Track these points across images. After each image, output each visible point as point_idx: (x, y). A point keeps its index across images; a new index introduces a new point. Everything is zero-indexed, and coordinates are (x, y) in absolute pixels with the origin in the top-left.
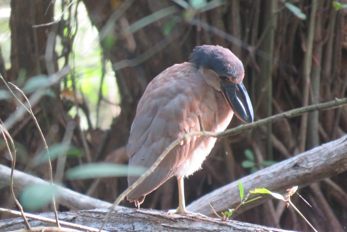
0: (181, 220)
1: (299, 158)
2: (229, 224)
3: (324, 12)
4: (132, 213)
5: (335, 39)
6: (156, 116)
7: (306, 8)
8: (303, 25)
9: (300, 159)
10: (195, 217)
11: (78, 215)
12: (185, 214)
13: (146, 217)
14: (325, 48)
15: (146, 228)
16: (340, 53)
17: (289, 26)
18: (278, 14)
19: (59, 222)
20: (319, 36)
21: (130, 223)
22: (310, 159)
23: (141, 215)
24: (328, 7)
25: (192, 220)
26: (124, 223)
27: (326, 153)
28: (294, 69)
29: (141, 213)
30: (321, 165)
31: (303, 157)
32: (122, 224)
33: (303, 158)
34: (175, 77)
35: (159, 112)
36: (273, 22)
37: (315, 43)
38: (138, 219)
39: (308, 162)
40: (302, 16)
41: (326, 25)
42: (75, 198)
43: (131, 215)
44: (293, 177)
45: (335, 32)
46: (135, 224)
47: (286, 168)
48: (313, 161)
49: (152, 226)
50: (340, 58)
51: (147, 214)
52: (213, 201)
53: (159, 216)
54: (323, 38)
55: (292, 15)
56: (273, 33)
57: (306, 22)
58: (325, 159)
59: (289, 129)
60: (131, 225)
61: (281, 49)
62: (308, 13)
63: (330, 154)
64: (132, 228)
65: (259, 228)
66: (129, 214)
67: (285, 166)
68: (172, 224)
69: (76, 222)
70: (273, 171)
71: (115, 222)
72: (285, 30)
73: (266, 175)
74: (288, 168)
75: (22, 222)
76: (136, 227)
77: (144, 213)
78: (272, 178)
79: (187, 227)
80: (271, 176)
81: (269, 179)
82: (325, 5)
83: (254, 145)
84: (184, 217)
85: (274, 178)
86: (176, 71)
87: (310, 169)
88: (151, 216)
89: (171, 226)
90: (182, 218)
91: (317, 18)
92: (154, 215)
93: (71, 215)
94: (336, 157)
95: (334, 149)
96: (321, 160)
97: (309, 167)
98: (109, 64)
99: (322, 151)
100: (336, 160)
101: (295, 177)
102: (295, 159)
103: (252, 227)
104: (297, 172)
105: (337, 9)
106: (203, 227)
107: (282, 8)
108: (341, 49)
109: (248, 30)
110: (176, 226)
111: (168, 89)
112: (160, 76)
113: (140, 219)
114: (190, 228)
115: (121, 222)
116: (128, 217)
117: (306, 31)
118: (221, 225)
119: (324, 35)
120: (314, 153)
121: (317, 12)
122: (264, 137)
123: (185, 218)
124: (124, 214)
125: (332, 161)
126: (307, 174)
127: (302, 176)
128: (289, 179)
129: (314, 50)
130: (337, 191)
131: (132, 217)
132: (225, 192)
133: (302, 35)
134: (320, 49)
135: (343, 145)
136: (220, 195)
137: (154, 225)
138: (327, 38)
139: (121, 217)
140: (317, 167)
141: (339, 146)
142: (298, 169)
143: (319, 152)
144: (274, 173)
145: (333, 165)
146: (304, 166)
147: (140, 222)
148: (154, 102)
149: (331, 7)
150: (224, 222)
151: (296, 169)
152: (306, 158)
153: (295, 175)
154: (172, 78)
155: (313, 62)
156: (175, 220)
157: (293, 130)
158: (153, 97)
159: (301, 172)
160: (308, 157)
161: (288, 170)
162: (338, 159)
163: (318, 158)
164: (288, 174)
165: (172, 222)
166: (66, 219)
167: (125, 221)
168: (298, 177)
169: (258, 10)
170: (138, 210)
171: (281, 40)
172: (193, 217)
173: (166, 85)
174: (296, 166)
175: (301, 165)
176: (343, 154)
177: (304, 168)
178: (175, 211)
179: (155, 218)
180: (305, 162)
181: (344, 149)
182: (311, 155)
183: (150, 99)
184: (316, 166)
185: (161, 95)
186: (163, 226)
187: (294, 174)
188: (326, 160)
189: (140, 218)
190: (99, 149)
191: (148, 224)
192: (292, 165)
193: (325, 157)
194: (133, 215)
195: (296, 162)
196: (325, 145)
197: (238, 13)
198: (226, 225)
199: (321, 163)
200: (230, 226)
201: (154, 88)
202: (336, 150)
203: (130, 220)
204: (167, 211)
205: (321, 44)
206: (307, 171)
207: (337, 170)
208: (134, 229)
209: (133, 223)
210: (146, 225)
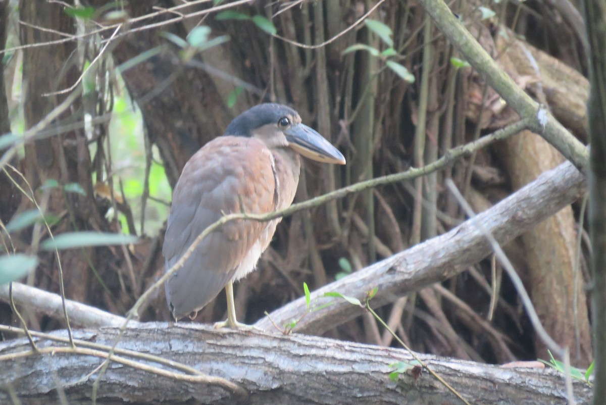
0: (231, 335)
1: (396, 259)
2: (292, 338)
3: (441, 72)
4: (168, 328)
5: (455, 108)
6: (200, 205)
7: (416, 67)
8: (412, 90)
9: (397, 261)
10: (249, 332)
11: (99, 333)
12: (237, 328)
13: (187, 333)
14: (442, 120)
15: (187, 346)
16: (463, 127)
17: (394, 92)
18: (379, 75)
19: (74, 341)
20: (435, 104)
21: (165, 341)
22: (410, 260)
23: (179, 331)
24: (445, 66)
25: (246, 335)
26: (158, 341)
27: (431, 252)
28: (402, 148)
29: (180, 328)
30: (425, 268)
31: (400, 258)
32: (155, 343)
33: (401, 260)
34: (220, 153)
35: (203, 201)
36: (372, 87)
37: (429, 114)
38: (176, 336)
39: (407, 264)
40: (409, 78)
41: (443, 88)
42: (105, 319)
43: (166, 330)
44: (388, 284)
45: (456, 98)
46: (172, 342)
47: (379, 273)
48: (415, 263)
49: (194, 344)
50: (463, 133)
51: (187, 329)
52: (285, 319)
53: (203, 331)
54: (440, 108)
55: (397, 78)
56: (372, 102)
57: (416, 85)
58: (429, 260)
59: (397, 229)
60: (167, 344)
61: (383, 123)
62: (418, 74)
63: (436, 253)
64: (169, 347)
65: (330, 343)
66: (164, 330)
67: (377, 270)
68: (219, 341)
69: (97, 341)
70: (362, 277)
71: (147, 339)
72: (388, 98)
73: (353, 283)
74: (381, 273)
75: (27, 345)
76: (173, 346)
77: (183, 328)
78: (360, 287)
79: (239, 344)
80: (360, 284)
81: (357, 288)
82: (441, 62)
83: (351, 251)
84: (234, 331)
85: (364, 287)
86: (220, 146)
87: (410, 273)
88: (192, 332)
89: (219, 343)
90: (233, 333)
91: (430, 80)
92: (197, 330)
93: (90, 332)
94: (444, 257)
95: (441, 247)
96: (424, 262)
97: (408, 271)
98: (155, 150)
99: (425, 250)
100: (443, 260)
101: (390, 285)
102: (391, 260)
103: (322, 341)
104: (394, 278)
105: (458, 67)
106: (260, 343)
107: (383, 68)
108: (464, 121)
109: (338, 99)
110: (224, 342)
111: (213, 171)
112: (200, 154)
113: (178, 336)
114: (243, 345)
115: (153, 340)
116: (164, 333)
117: (416, 97)
118: (282, 340)
119: (441, 102)
120: (415, 253)
121: (431, 72)
122: (365, 241)
123: (236, 333)
124: (158, 330)
125: (440, 263)
126: (406, 280)
127: (400, 284)
128: (384, 288)
129: (428, 124)
130: (464, 311)
131: (169, 333)
132: (300, 307)
133: (412, 104)
134: (436, 122)
135: (453, 241)
136: (293, 311)
137: (196, 343)
138: (444, 108)
139: (154, 333)
140: (419, 271)
141: (447, 243)
142: (394, 273)
143: (422, 250)
144: (364, 280)
145: (440, 268)
146: (402, 269)
147: (178, 339)
148: (196, 188)
149: (449, 65)
150: (286, 337)
151: (391, 274)
152: (405, 260)
153: (390, 282)
154: (216, 155)
155: (427, 139)
156: (223, 336)
157: (403, 231)
158: (195, 182)
159: (398, 278)
160: (408, 258)
161: (382, 275)
162: (446, 260)
163: (420, 258)
164: (381, 281)
165: (219, 338)
166: (84, 338)
167: (160, 339)
168: (395, 284)
169: (352, 72)
170: (176, 324)
171: (383, 109)
172: (246, 332)
173: (211, 165)
174: (392, 270)
175: (398, 269)
176: (453, 253)
177: (403, 272)
178: (222, 323)
179: (197, 333)
180: (404, 264)
181: (454, 246)
182: (411, 255)
183: (189, 184)
184: (418, 269)
185: (205, 178)
186: (208, 343)
187: (390, 280)
188: (431, 261)
189: (178, 334)
190: (146, 264)
191: (189, 341)
192: (387, 269)
193: (429, 257)
194: (169, 330)
195: (391, 265)
196: (428, 242)
197: (325, 75)
198: (288, 340)
199: (425, 265)
200: (294, 342)
201: (194, 170)
202: (443, 248)
203: (166, 337)
204: (213, 324)
205: (437, 115)
206: (406, 276)
207: (445, 274)
208: (171, 348)
209: (170, 340)
210: (186, 343)
